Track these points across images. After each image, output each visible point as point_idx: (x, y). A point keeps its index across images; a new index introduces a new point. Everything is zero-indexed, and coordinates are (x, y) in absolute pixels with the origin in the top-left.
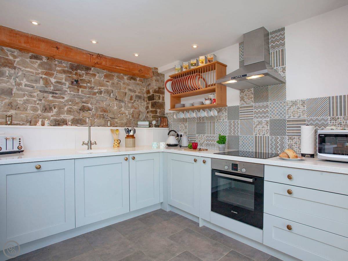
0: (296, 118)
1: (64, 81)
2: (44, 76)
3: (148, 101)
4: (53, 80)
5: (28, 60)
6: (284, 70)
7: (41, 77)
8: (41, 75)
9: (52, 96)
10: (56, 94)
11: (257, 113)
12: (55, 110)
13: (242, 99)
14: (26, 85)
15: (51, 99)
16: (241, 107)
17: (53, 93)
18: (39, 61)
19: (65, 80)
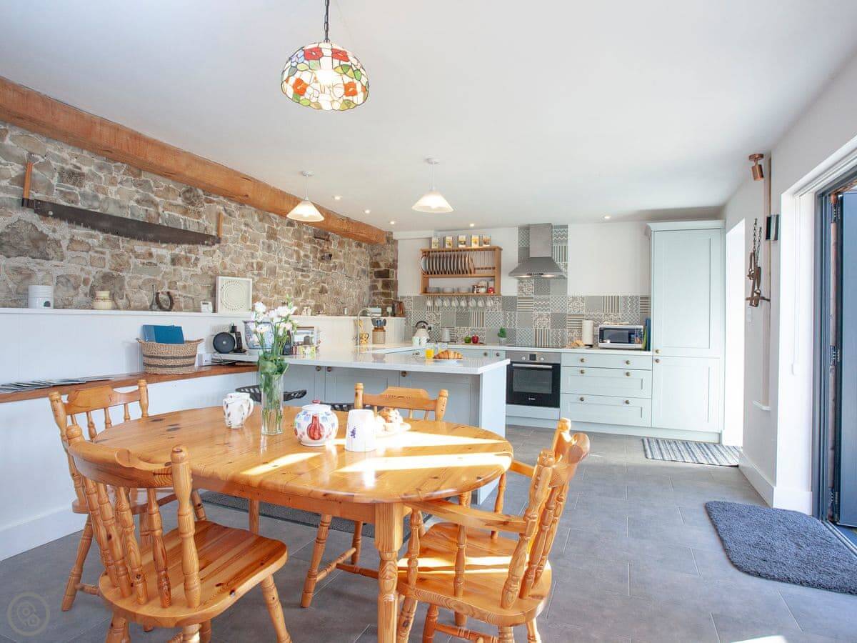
0: (576, 313)
1: (309, 253)
2: (296, 248)
3: (374, 278)
4: (302, 253)
5: (285, 228)
6: (566, 266)
7: (294, 250)
8: (293, 248)
9: (302, 275)
10: (304, 271)
11: (538, 306)
12: (303, 293)
13: (520, 289)
14: (286, 262)
15: (300, 278)
16: (519, 298)
17: (303, 271)
18: (292, 228)
19: (311, 253)
